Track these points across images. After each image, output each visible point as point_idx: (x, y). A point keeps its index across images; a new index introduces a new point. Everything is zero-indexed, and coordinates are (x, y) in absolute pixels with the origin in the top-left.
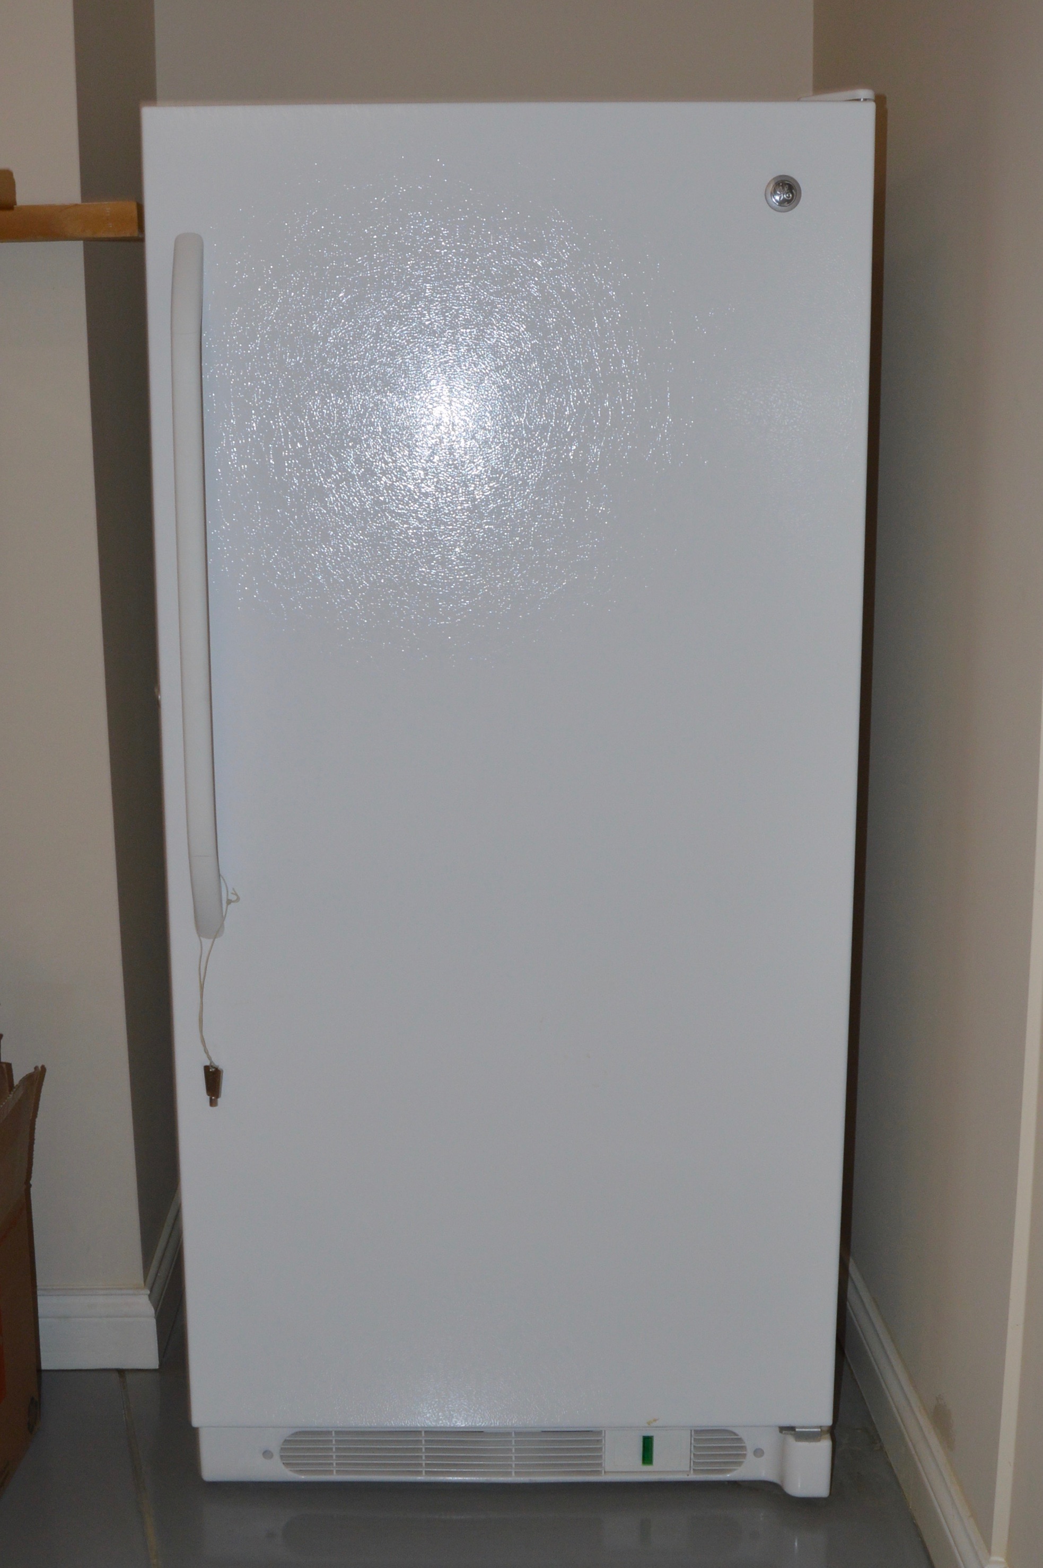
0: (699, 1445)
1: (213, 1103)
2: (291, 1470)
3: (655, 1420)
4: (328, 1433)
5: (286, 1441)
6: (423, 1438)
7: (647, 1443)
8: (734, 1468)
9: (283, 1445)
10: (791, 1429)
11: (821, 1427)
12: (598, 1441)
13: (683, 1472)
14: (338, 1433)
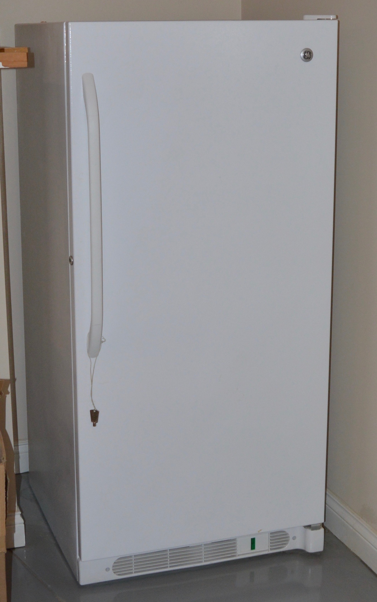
0: (273, 538)
1: (94, 425)
2: (117, 575)
3: (261, 530)
4: (131, 557)
5: (115, 563)
6: (168, 552)
7: (253, 541)
8: (283, 546)
9: (113, 564)
10: (309, 527)
11: (320, 523)
12: (234, 543)
13: (266, 550)
14: (135, 556)
